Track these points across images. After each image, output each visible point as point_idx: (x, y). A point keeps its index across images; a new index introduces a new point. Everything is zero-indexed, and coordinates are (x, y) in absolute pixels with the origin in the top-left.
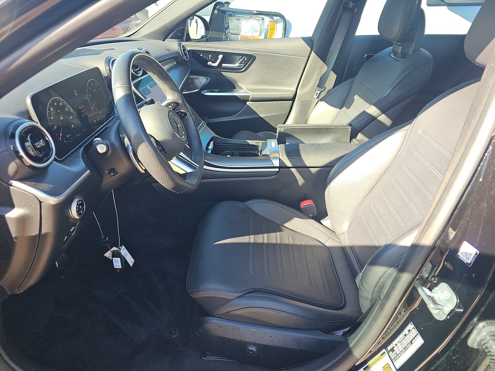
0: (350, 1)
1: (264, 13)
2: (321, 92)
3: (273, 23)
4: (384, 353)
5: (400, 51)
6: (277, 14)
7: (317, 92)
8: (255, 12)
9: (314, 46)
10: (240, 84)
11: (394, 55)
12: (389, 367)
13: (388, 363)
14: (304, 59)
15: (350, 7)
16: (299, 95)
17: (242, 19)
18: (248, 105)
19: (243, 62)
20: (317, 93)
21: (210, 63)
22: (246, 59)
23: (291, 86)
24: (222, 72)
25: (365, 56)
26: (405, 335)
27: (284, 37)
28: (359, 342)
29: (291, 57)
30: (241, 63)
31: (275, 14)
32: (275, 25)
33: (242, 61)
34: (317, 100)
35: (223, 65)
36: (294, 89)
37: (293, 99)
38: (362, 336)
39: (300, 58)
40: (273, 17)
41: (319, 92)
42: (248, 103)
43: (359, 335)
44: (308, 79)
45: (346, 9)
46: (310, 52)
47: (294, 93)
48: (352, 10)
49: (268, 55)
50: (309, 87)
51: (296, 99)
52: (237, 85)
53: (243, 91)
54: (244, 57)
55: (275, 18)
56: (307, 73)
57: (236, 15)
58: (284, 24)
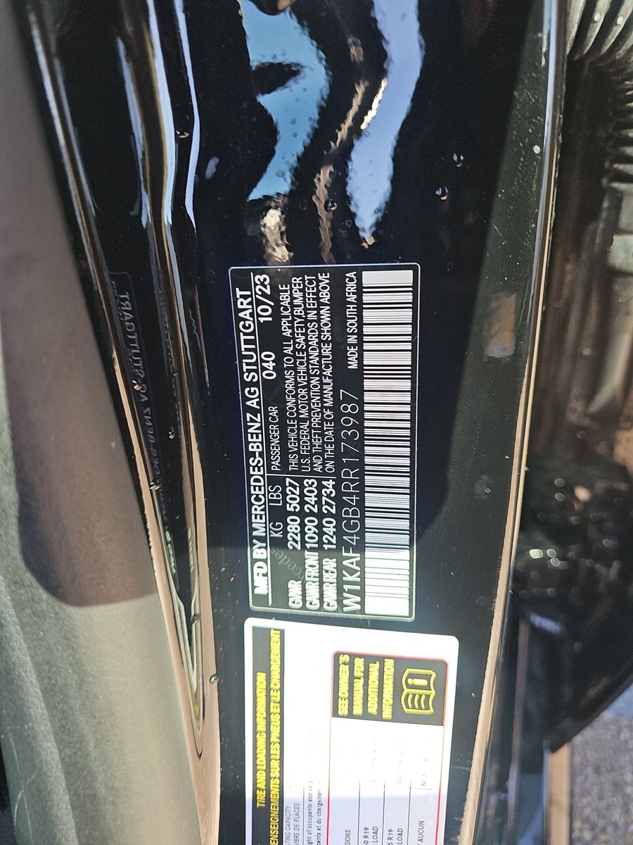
4: (262, 636)
12: (359, 663)
13: (337, 656)
26: (274, 392)
28: (95, 796)
38: (66, 732)
43: (50, 751)
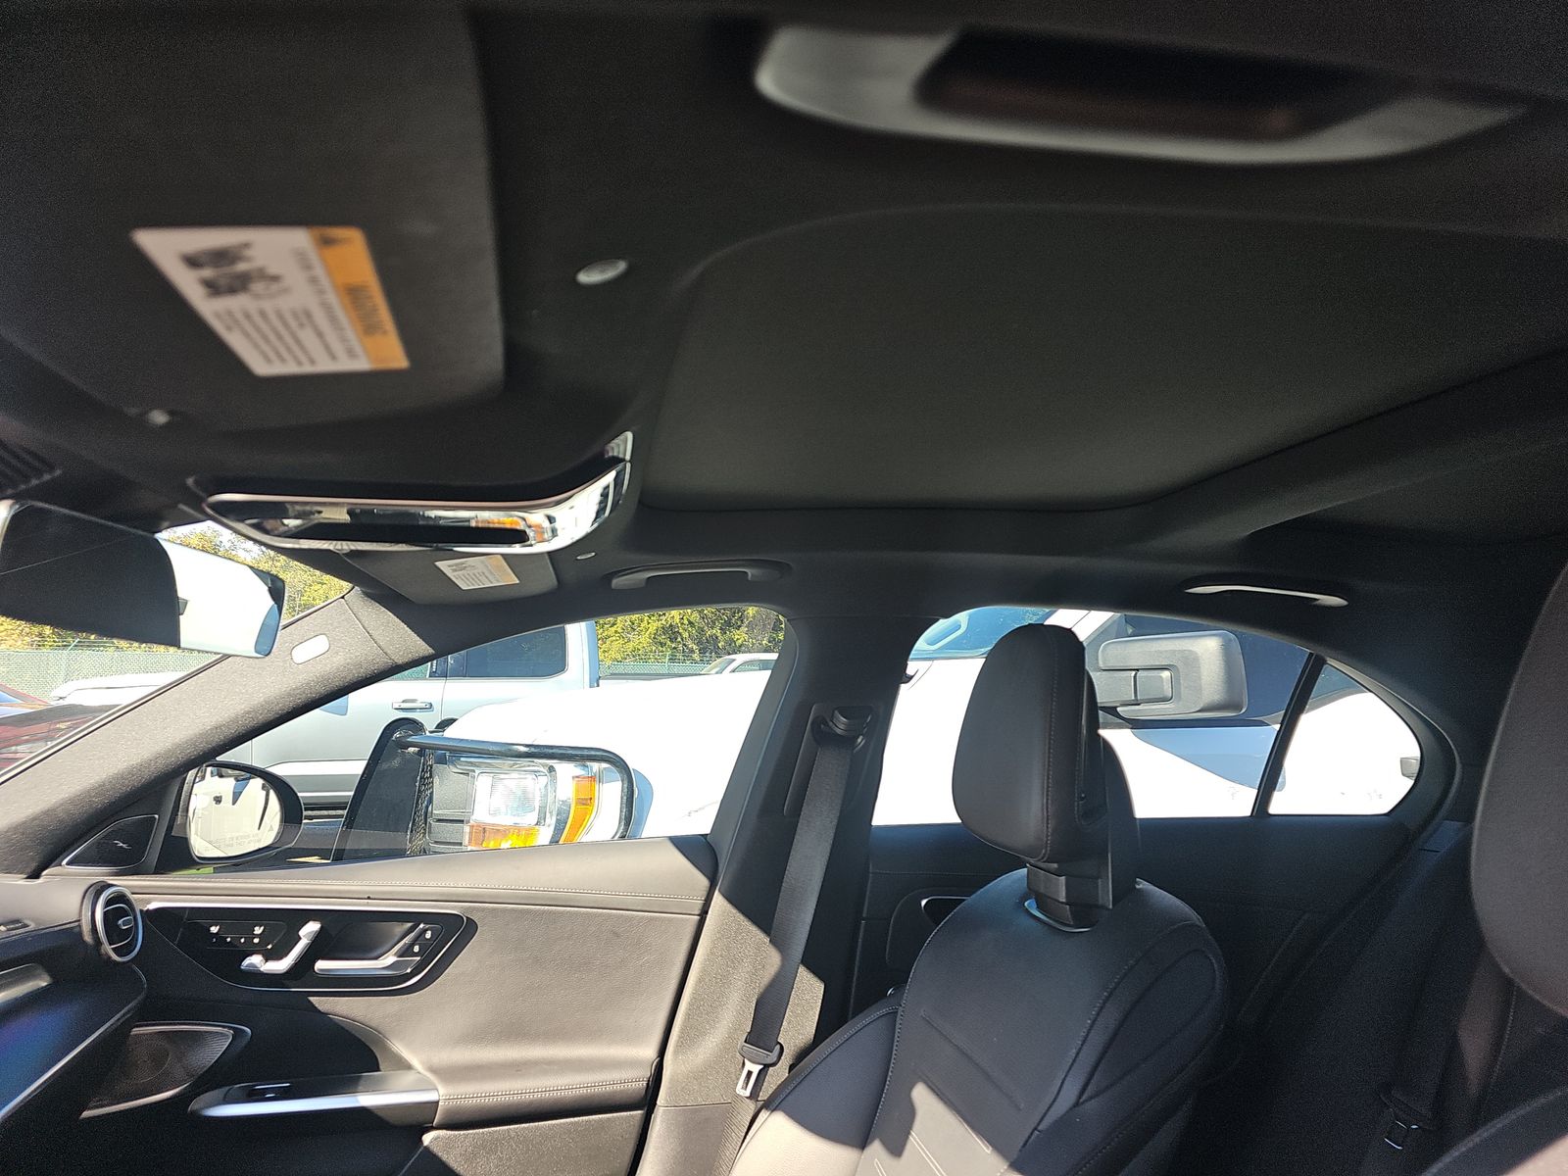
0: (836, 712)
1: (554, 751)
2: (766, 1067)
3: (586, 783)
5: (1064, 894)
6: (598, 753)
7: (749, 1066)
8: (523, 749)
9: (720, 869)
10: (399, 1047)
11: (1039, 908)
14: (687, 920)
15: (839, 731)
16: (671, 1080)
17: (477, 772)
18: (426, 1148)
19: (416, 949)
20: (750, 1073)
21: (255, 960)
22: (428, 935)
23: (633, 1037)
24: (311, 998)
25: (924, 902)
27: (623, 837)
29: (632, 918)
30: (407, 952)
31: (593, 753)
32: (592, 790)
33: (412, 945)
34: (752, 1107)
35: (321, 965)
36: (650, 1052)
37: (647, 1101)
39: (670, 920)
40: (588, 763)
41: (756, 1069)
42: (427, 1139)
44: (708, 1007)
45: (824, 736)
46: (705, 893)
47: (646, 1073)
48: (847, 741)
49: (528, 912)
50: (710, 1045)
51: (660, 1101)
52: (386, 1049)
53: (408, 1078)
54: (422, 926)
55: (595, 766)
56: (700, 980)
57: (462, 759)
58: (626, 786)
